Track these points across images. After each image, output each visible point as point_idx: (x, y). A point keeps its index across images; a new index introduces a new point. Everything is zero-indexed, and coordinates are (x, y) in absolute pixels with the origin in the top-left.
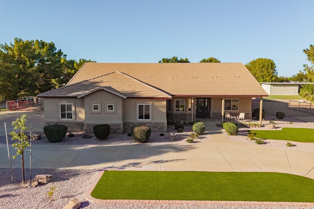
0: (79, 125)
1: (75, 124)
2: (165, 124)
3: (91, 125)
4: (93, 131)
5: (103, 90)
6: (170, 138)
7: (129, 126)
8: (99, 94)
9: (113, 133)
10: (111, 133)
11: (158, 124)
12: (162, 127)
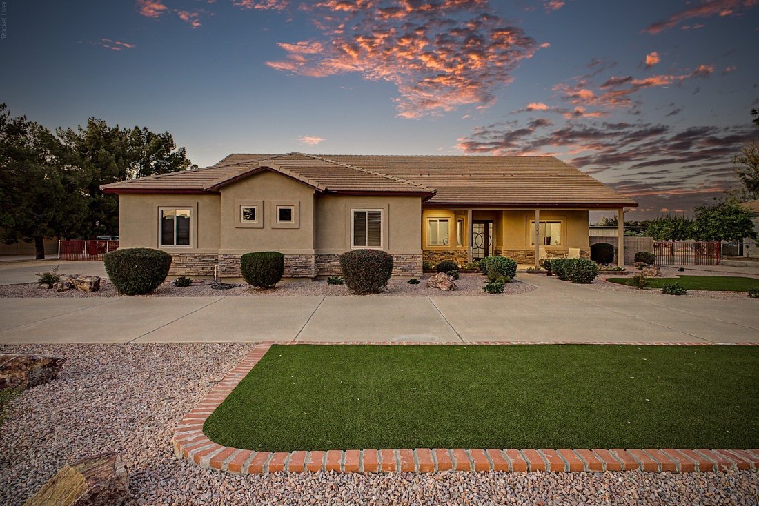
0: (208, 261)
1: (196, 258)
2: (418, 259)
3: (235, 258)
4: (240, 272)
5: (265, 170)
6: (439, 285)
7: (329, 262)
8: (257, 182)
9: (292, 277)
10: (287, 277)
11: (400, 259)
12: (410, 266)
